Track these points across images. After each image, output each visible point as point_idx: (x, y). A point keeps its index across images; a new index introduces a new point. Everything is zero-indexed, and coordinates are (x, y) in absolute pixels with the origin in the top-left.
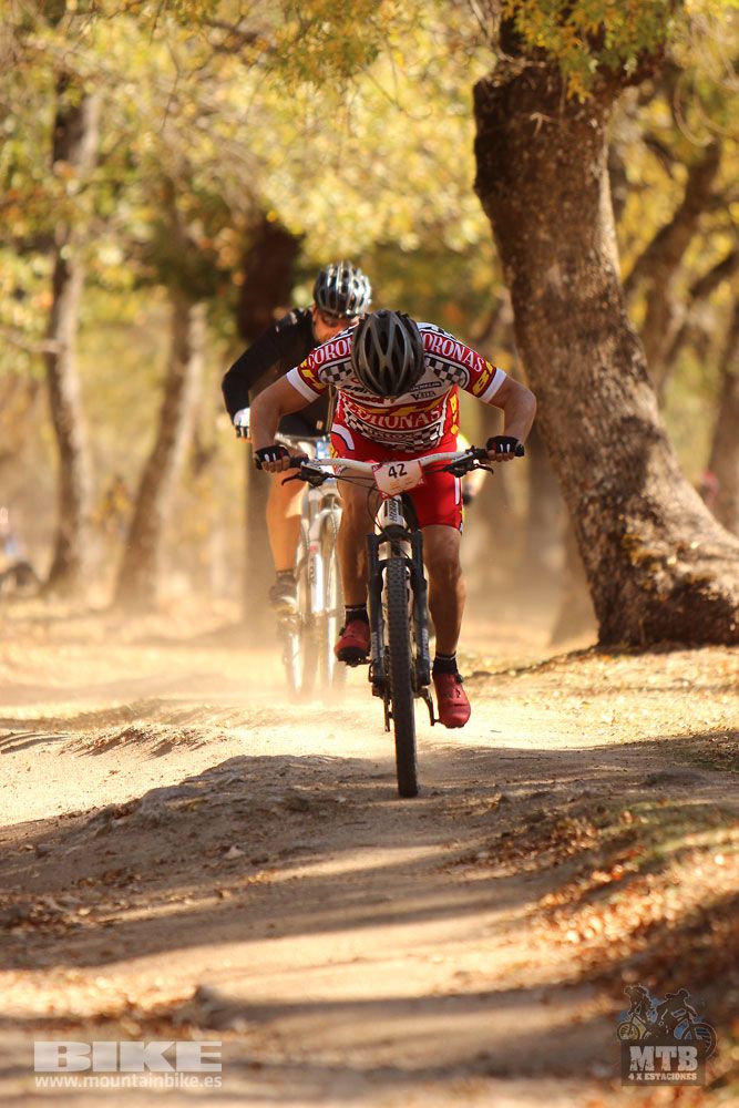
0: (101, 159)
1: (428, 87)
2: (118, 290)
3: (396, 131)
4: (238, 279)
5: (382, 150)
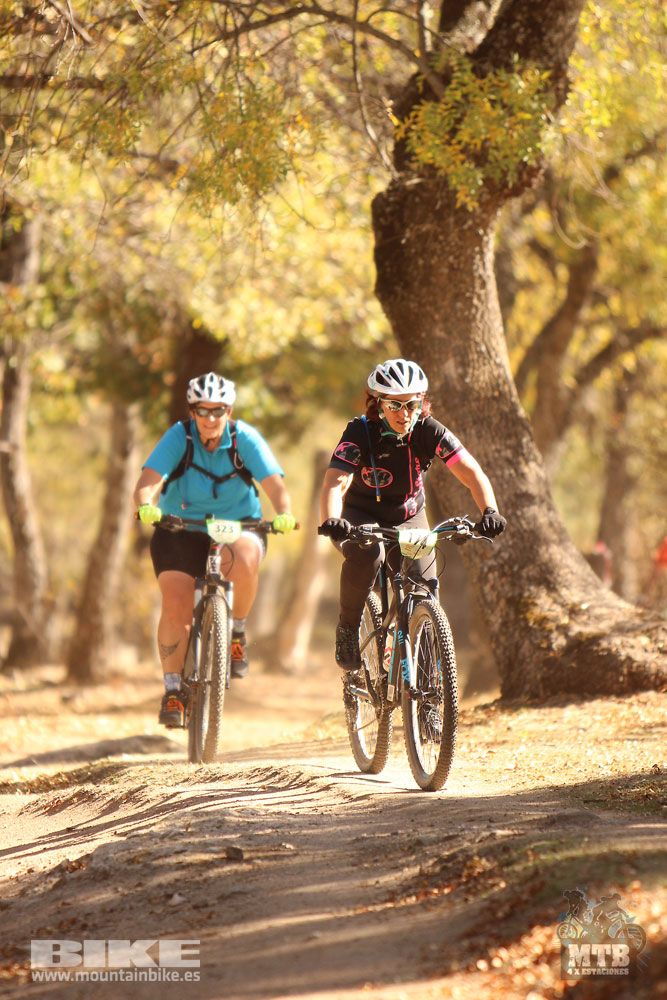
0: (43, 278)
1: (332, 203)
2: (60, 393)
3: (306, 244)
4: (169, 379)
5: (294, 260)
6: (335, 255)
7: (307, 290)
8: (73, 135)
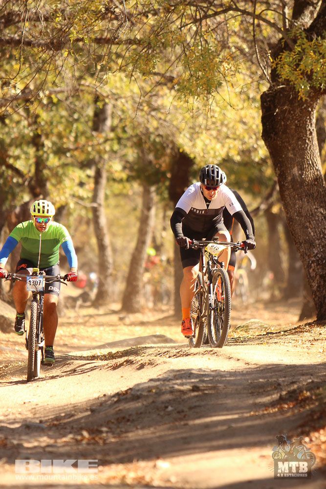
0: (113, 129)
1: (243, 96)
2: (121, 181)
3: (231, 115)
4: (169, 175)
5: (226, 122)
6: (244, 120)
7: (231, 136)
8: (127, 65)
